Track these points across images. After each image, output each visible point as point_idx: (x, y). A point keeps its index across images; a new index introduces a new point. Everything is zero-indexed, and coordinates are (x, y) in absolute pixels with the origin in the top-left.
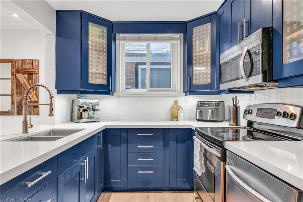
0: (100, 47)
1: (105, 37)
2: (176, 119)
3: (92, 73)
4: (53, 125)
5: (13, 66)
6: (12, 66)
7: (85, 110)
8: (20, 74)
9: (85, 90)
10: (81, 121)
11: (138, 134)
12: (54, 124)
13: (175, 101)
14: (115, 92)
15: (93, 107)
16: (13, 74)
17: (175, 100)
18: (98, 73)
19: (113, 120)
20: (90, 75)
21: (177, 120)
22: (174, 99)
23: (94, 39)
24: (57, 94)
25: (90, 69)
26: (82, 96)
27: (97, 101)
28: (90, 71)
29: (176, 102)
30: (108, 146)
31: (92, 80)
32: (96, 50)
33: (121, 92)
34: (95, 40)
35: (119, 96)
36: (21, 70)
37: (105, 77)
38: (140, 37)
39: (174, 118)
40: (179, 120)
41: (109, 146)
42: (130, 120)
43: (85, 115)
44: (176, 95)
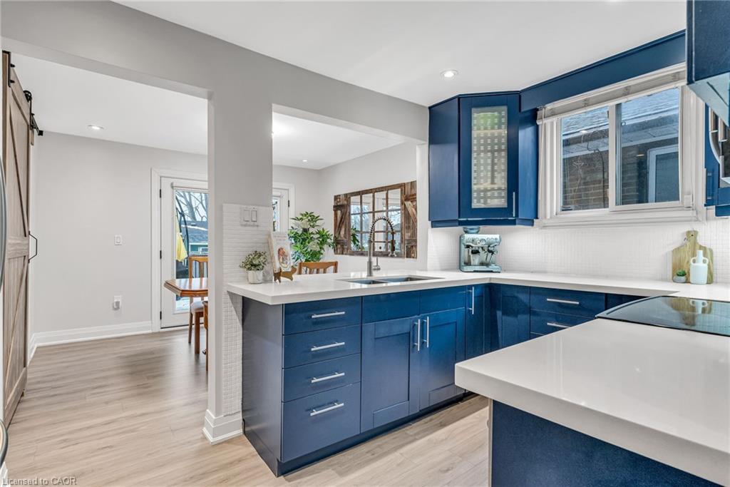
0: (493, 145)
1: (503, 124)
2: (683, 278)
3: (479, 191)
4: (425, 272)
5: (403, 193)
6: (401, 193)
7: (476, 252)
8: (409, 202)
9: (469, 219)
10: (468, 268)
11: (548, 300)
12: (426, 270)
13: (689, 232)
14: (537, 218)
15: (489, 246)
16: (402, 203)
17: (687, 230)
18: (489, 189)
19: (532, 272)
20: (474, 195)
21: (687, 282)
22: (687, 228)
23: (482, 133)
24: (432, 227)
25: (475, 184)
26: (471, 229)
27: (497, 236)
28: (474, 187)
29: (692, 235)
30: (496, 313)
31: (479, 202)
32: (486, 151)
33: (548, 217)
34: (485, 134)
35: (545, 227)
36: (410, 196)
37: (504, 194)
38: (585, 100)
39: (678, 275)
40: (691, 281)
41: (499, 313)
42: (565, 274)
43: (476, 260)
44: (690, 219)
